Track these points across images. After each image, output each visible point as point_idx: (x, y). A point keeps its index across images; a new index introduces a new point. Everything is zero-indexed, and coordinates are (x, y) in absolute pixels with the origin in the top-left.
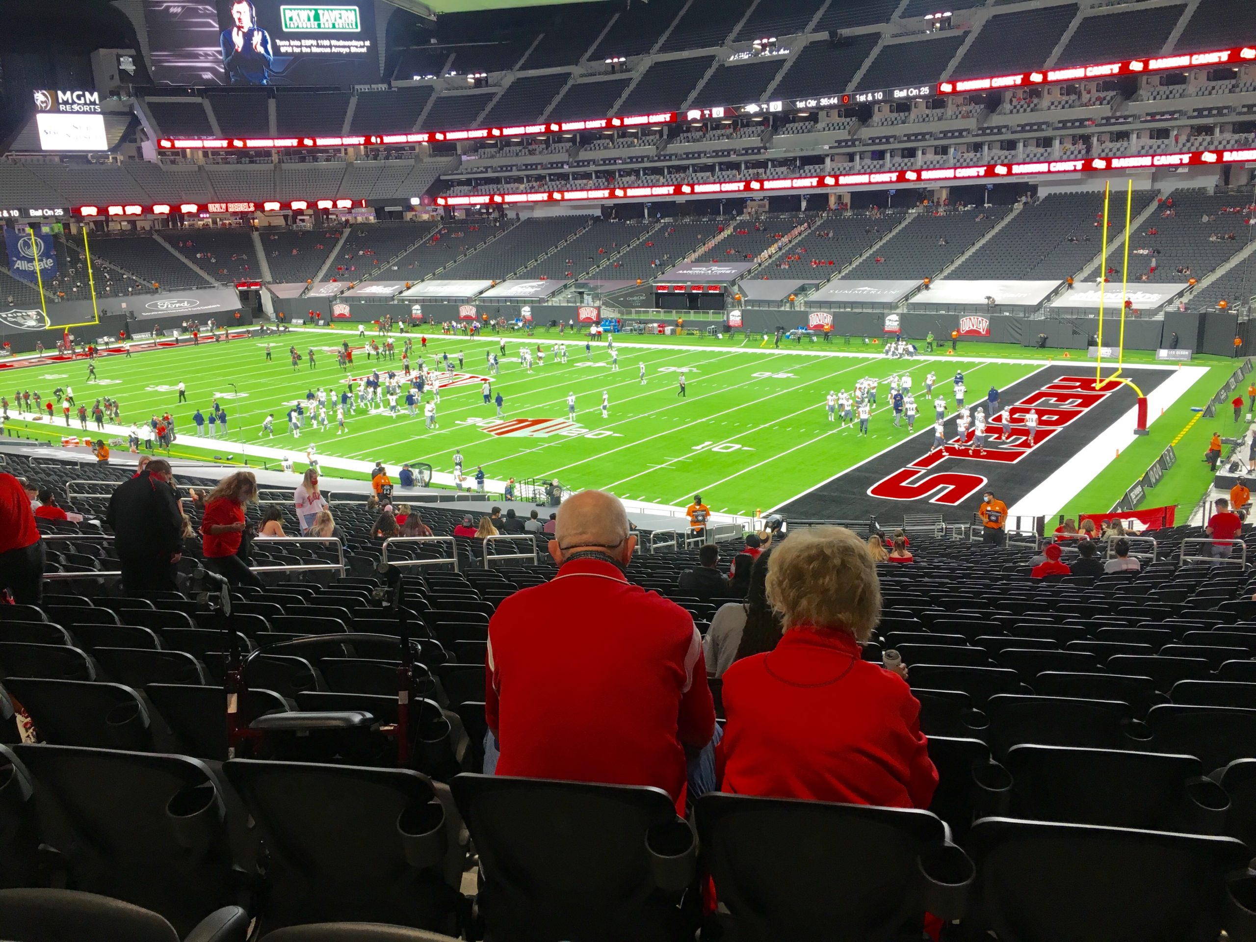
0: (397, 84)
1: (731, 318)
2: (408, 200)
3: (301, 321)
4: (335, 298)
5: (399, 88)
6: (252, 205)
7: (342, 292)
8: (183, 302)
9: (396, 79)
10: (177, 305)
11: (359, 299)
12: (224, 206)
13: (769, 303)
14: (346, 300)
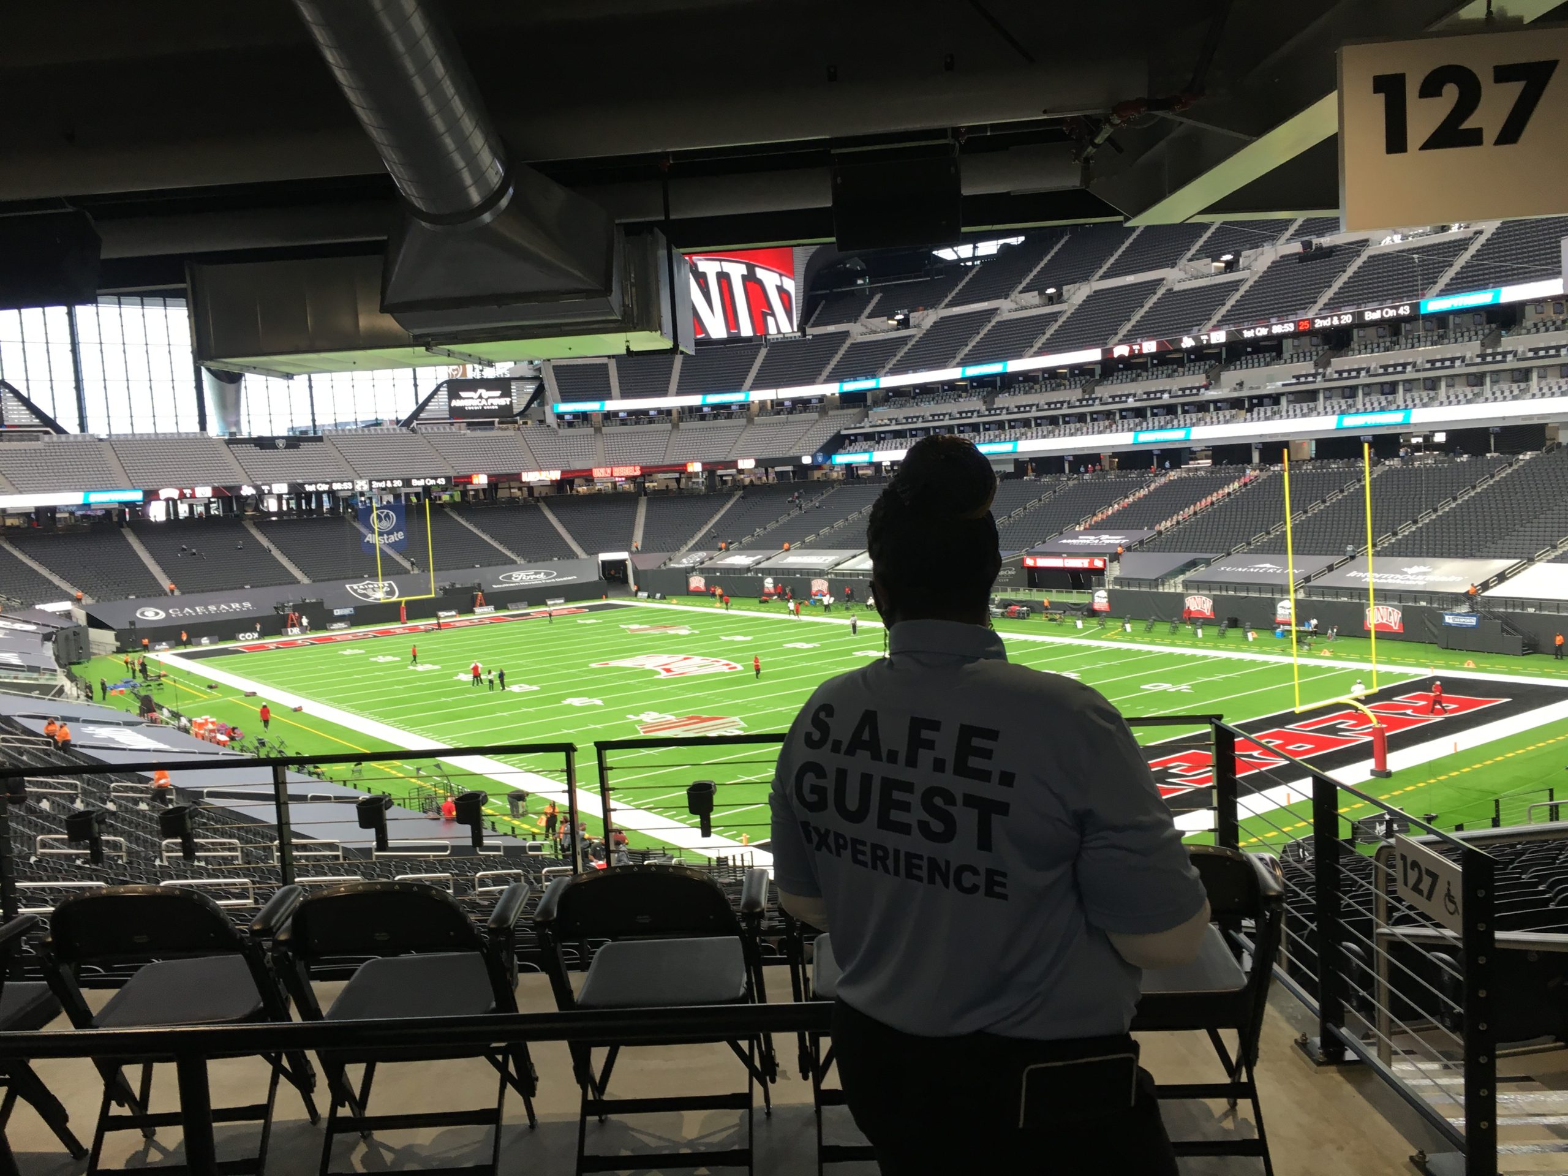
0: (811, 331)
1: (1097, 600)
2: (799, 458)
3: (645, 594)
4: (693, 569)
5: (814, 336)
6: (638, 468)
7: (702, 563)
8: (540, 573)
9: (813, 326)
10: (532, 577)
11: (715, 570)
12: (609, 470)
13: (1139, 582)
14: (702, 571)
